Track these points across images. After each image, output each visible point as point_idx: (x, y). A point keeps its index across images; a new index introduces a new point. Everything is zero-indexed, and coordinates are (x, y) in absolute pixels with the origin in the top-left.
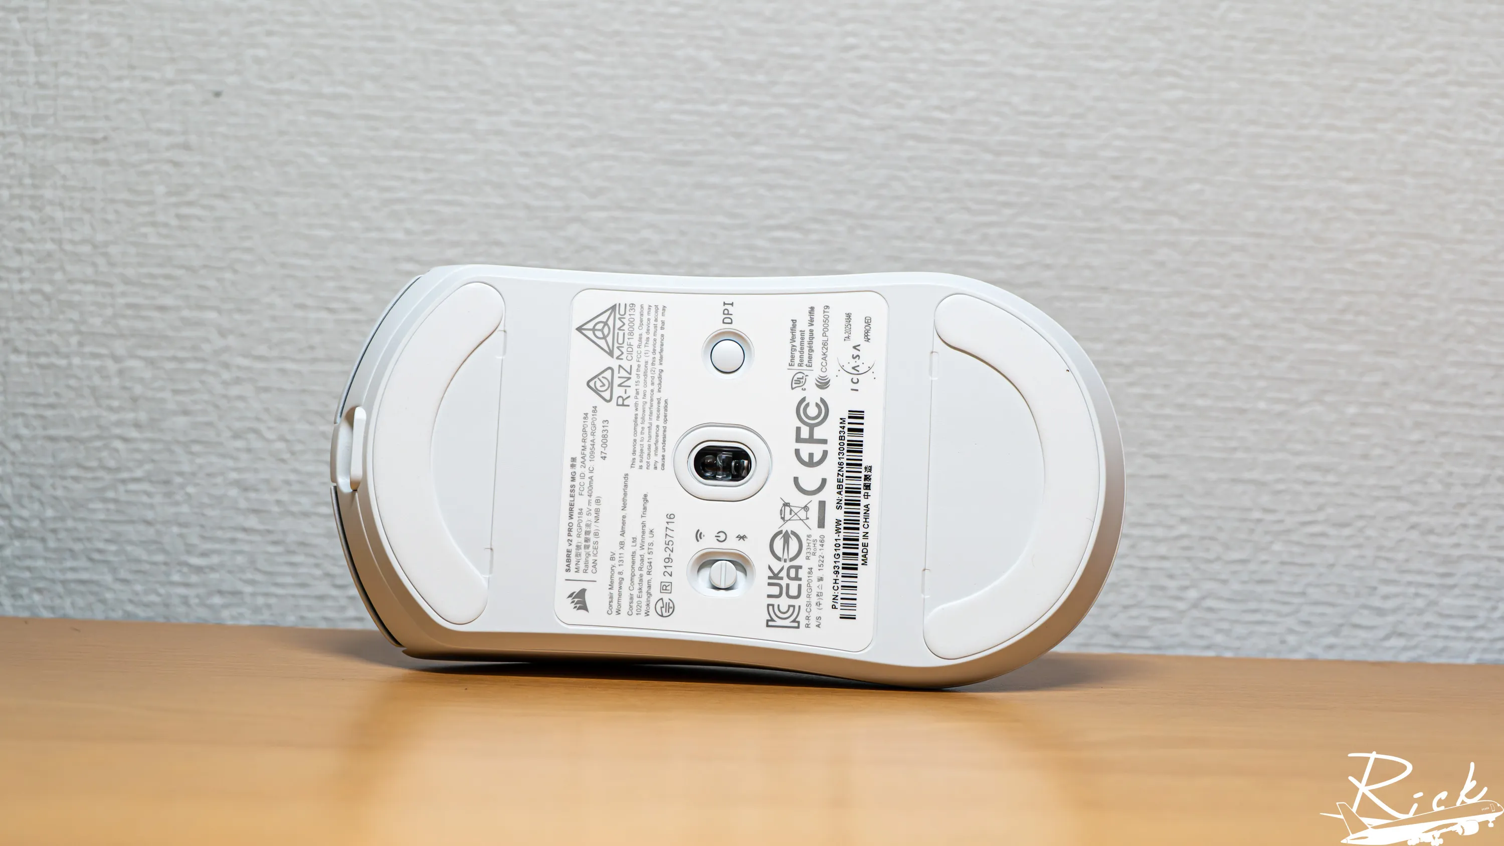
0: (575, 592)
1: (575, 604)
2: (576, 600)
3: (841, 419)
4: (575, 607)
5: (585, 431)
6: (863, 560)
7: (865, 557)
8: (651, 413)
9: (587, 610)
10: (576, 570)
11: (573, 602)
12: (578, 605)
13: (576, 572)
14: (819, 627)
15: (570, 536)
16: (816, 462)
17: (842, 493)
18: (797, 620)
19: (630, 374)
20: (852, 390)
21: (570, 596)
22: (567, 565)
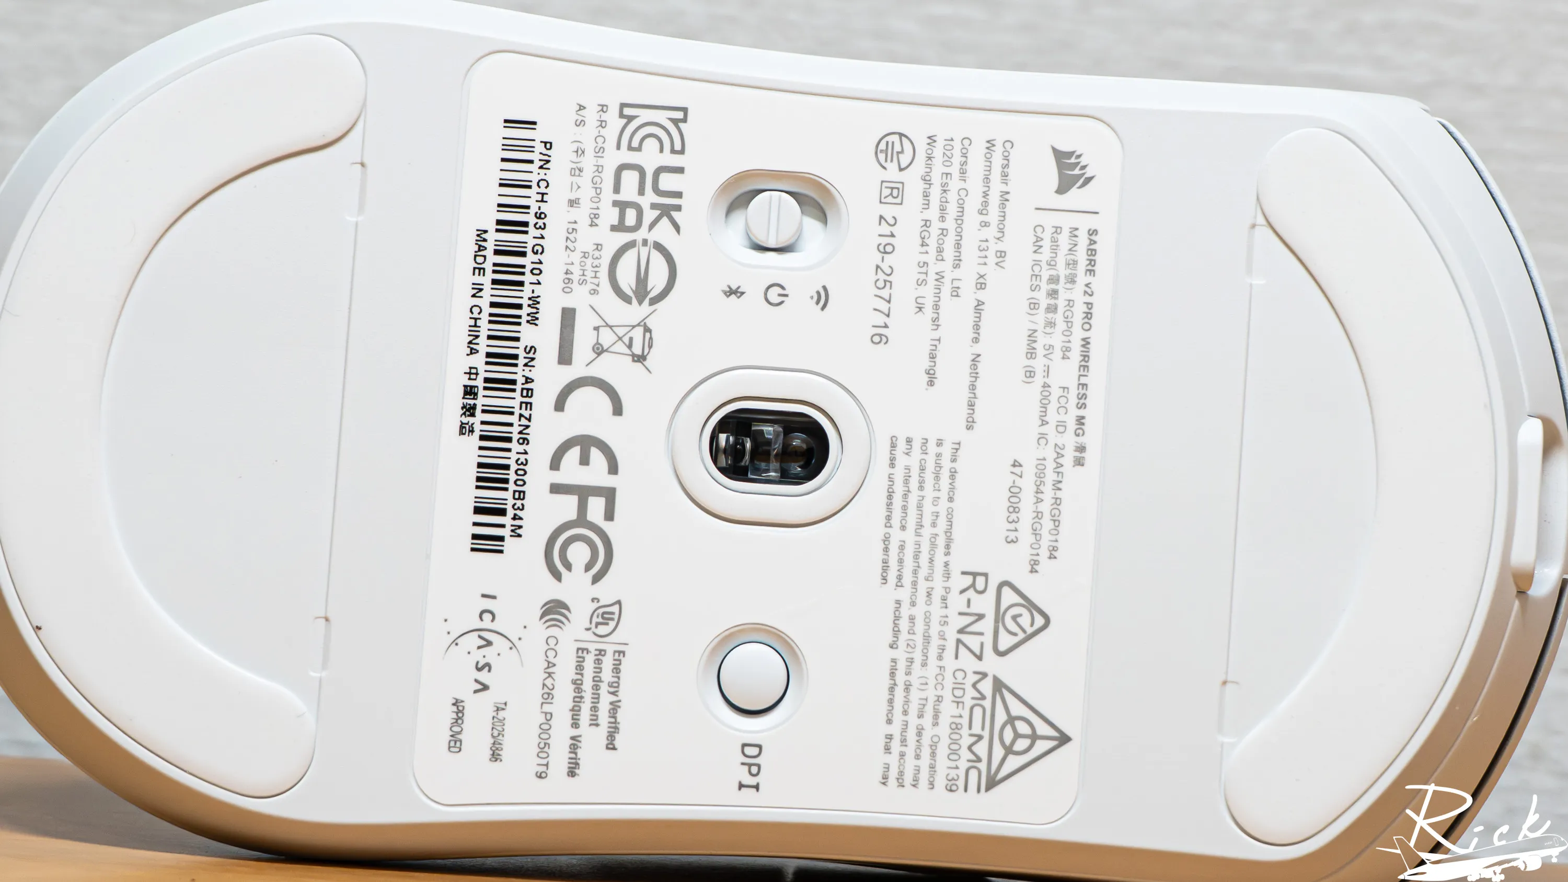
0: (1080, 187)
1: (1079, 163)
2: (1077, 171)
3: (519, 536)
4: (1079, 156)
5: (1054, 521)
6: (485, 240)
7: (480, 246)
8: (916, 557)
9: (1054, 149)
10: (1076, 233)
11: (1084, 167)
12: (1073, 160)
13: (1077, 229)
14: (580, 106)
15: (1087, 304)
16: (579, 445)
17: (523, 380)
18: (624, 121)
19: (959, 641)
20: (494, 597)
21: (1089, 180)
22: (1095, 242)
